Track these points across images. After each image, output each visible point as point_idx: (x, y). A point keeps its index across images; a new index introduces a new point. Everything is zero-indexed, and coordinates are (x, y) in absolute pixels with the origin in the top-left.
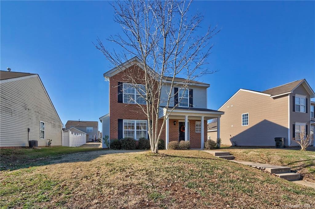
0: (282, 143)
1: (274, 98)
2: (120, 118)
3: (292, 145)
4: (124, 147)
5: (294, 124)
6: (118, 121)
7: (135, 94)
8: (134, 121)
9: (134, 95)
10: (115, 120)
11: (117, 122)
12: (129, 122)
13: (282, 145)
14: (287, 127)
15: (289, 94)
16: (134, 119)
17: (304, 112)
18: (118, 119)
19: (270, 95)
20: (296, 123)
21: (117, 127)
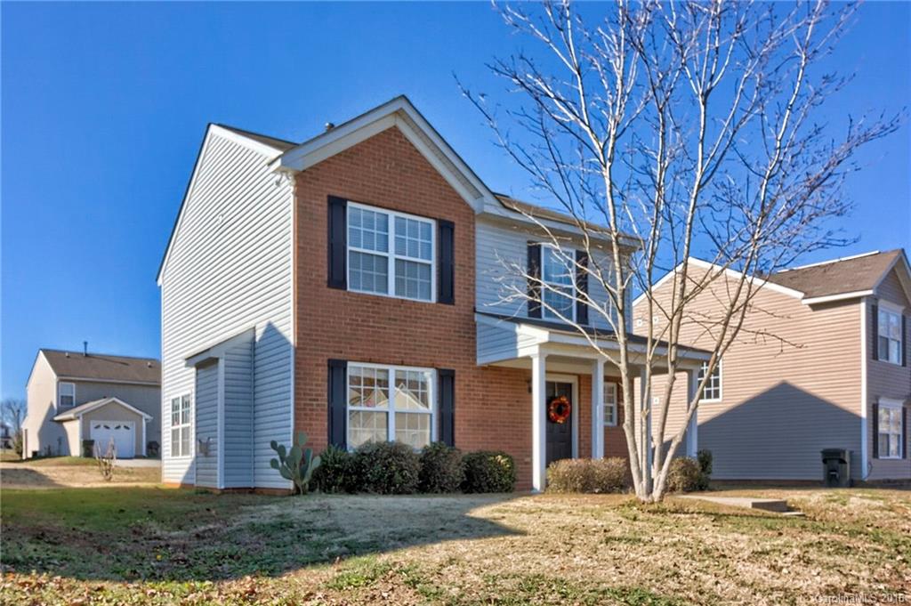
0: (846, 469)
1: (815, 307)
2: (337, 356)
3: (872, 478)
4: (375, 483)
5: (875, 402)
6: (326, 368)
7: (392, 255)
8: (387, 371)
9: (386, 258)
10: (317, 365)
11: (323, 372)
12: (368, 376)
13: (846, 476)
14: (858, 412)
15: (863, 297)
16: (389, 364)
17: (898, 361)
18: (329, 360)
19: (802, 295)
20: (880, 401)
21: (326, 394)
